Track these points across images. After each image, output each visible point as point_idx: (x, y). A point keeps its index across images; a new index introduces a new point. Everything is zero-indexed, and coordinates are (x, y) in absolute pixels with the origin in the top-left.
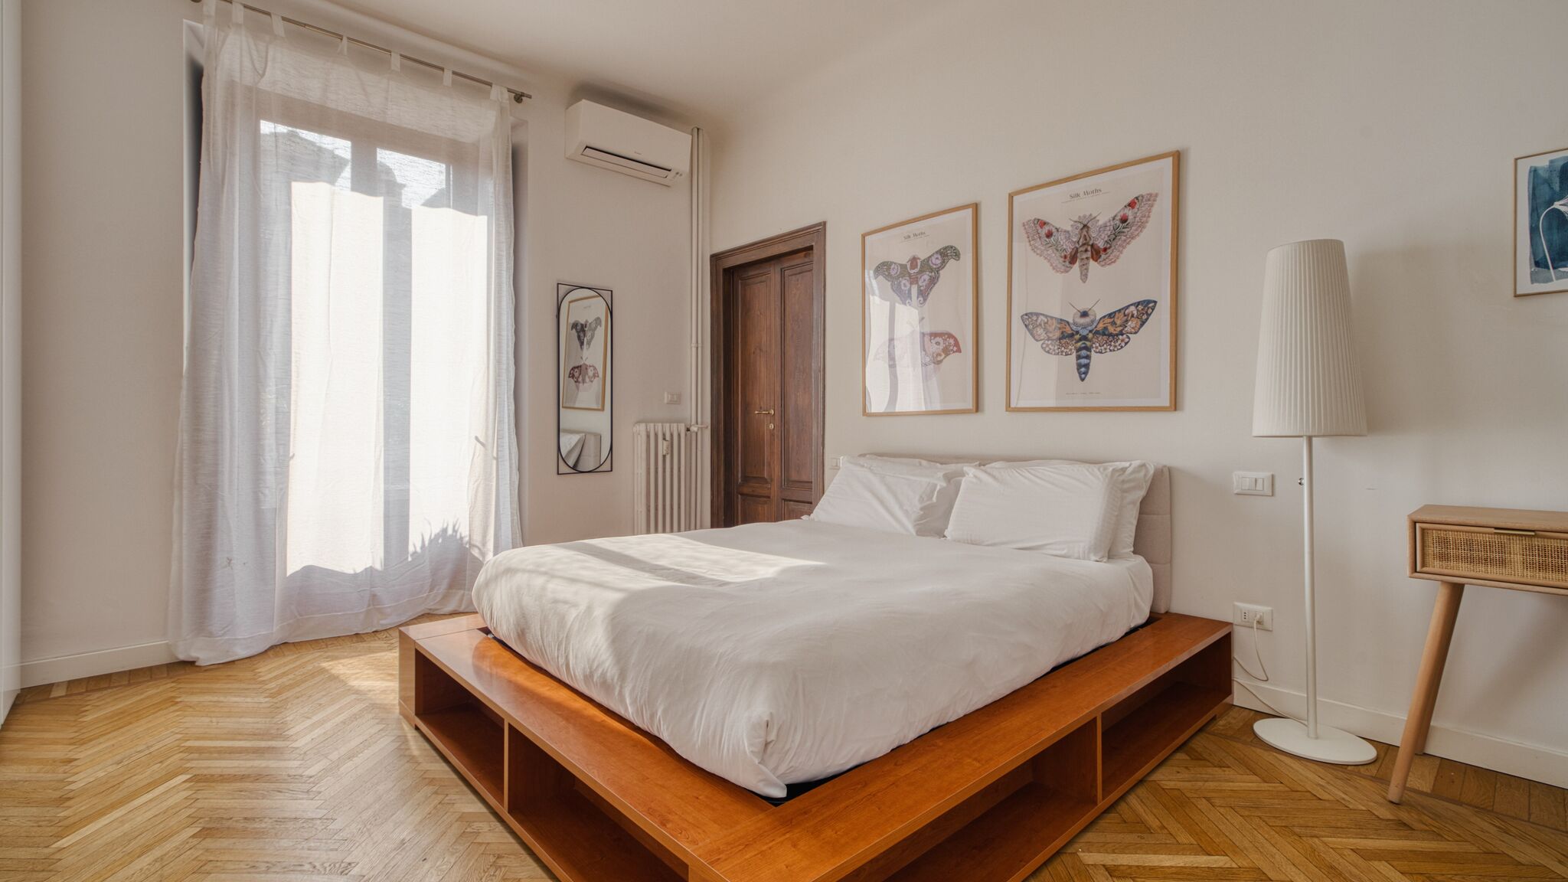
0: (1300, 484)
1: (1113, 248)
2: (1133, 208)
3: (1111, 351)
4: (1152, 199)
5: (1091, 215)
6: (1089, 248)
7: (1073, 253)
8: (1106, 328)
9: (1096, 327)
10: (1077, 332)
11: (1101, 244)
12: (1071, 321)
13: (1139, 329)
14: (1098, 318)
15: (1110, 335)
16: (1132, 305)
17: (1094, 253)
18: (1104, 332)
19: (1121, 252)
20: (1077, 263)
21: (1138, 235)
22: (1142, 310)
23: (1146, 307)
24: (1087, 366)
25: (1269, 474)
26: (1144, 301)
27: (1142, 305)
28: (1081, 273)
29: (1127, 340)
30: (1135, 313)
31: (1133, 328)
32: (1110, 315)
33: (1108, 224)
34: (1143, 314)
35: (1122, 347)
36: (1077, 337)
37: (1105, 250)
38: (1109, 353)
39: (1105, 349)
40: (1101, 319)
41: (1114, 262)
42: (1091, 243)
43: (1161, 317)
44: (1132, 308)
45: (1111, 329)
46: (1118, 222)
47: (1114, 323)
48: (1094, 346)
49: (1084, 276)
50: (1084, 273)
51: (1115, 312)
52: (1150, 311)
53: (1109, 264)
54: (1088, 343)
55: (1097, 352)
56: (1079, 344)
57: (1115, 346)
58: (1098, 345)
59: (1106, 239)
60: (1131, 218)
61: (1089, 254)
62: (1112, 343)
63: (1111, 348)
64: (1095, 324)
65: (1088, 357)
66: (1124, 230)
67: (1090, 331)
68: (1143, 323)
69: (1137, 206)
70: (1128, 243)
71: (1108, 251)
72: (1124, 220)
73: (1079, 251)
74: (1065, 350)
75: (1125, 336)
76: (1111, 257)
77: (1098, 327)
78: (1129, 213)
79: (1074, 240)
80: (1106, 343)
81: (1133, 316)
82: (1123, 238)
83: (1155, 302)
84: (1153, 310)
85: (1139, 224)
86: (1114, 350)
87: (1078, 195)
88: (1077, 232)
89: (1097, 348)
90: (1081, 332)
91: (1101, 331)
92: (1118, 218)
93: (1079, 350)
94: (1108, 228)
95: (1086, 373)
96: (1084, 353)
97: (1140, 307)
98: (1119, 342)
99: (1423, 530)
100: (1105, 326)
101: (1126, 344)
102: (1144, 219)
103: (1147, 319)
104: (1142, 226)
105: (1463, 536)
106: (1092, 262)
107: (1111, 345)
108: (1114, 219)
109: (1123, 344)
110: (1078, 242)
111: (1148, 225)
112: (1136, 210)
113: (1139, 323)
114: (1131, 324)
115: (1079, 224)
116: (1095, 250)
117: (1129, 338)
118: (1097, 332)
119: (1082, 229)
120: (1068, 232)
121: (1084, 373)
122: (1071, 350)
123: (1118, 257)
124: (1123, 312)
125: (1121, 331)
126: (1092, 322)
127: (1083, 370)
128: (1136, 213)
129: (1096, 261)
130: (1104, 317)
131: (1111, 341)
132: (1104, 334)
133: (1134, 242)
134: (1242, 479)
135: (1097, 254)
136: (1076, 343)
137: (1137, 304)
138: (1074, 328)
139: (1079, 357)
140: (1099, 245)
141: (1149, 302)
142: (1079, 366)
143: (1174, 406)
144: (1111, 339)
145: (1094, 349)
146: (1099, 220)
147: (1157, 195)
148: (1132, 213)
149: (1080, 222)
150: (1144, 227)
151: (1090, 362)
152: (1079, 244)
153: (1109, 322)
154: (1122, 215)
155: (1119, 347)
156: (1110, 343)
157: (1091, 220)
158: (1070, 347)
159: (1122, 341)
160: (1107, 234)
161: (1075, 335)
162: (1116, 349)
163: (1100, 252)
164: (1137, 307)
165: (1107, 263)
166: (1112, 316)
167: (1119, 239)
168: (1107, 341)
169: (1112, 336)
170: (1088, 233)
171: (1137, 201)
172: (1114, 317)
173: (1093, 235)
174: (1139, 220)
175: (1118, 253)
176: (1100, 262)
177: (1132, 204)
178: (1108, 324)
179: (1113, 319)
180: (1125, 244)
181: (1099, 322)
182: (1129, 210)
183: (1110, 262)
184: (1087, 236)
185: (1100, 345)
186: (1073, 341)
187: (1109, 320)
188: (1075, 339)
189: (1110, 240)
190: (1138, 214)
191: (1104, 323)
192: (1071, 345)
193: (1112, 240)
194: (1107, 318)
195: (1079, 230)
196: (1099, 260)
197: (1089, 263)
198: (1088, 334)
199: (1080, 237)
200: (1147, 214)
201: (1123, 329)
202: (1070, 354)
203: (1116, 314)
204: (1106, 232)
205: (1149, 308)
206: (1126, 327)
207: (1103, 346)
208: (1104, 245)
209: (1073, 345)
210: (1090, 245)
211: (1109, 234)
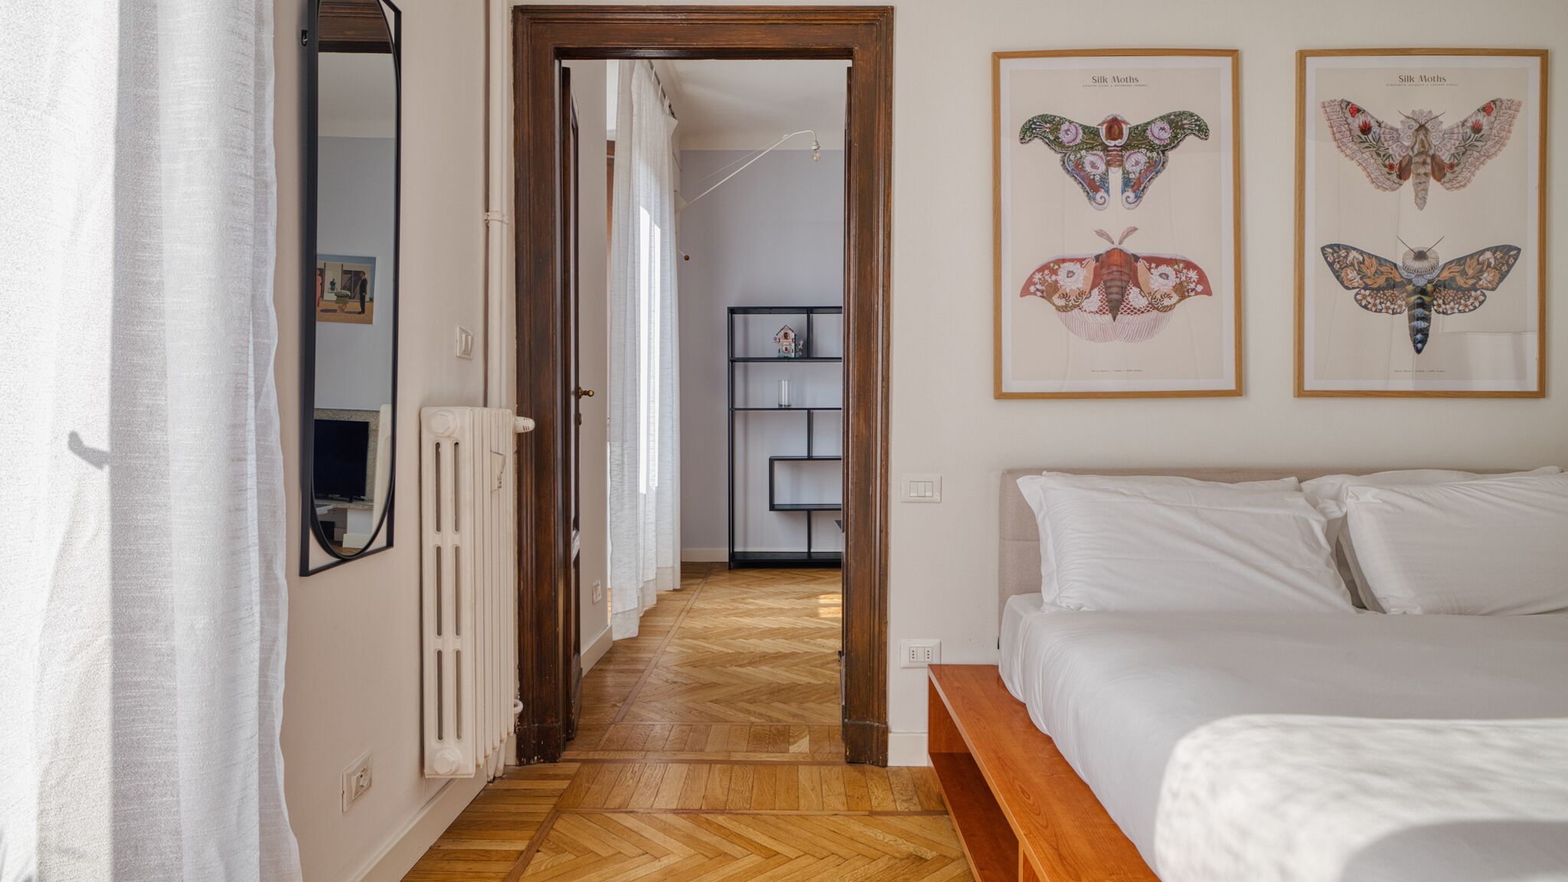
1: (1462, 165)
2: (1489, 114)
3: (1460, 311)
4: (1514, 107)
5: (1430, 112)
6: (1428, 160)
7: (1404, 164)
8: (1453, 279)
9: (1438, 276)
10: (1410, 281)
11: (1446, 158)
13: (1498, 284)
14: (1441, 263)
15: (1459, 289)
16: (1488, 249)
17: (1436, 168)
18: (1451, 284)
19: (1473, 174)
20: (1411, 177)
21: (1495, 154)
22: (1502, 258)
23: (1507, 255)
24: (1426, 332)
26: (1504, 247)
27: (1501, 252)
28: (1417, 195)
29: (1482, 298)
30: (1492, 261)
31: (1490, 282)
32: (1459, 261)
33: (1456, 131)
34: (1503, 265)
35: (1475, 308)
36: (1410, 288)
37: (1452, 166)
38: (1457, 315)
39: (1452, 309)
40: (1446, 264)
41: (1464, 186)
42: (1431, 152)
43: (1526, 267)
44: (1489, 254)
45: (1460, 281)
47: (1463, 273)
48: (1435, 302)
49: (1421, 200)
50: (1420, 194)
51: (1465, 258)
52: (1511, 261)
53: (1457, 188)
54: (1427, 299)
55: (1439, 313)
56: (1413, 299)
57: (1466, 306)
58: (1441, 302)
59: (1453, 151)
60: (1485, 128)
61: (1429, 169)
62: (1462, 301)
63: (1461, 308)
64: (1437, 272)
65: (1427, 319)
66: (1477, 143)
67: (1430, 282)
68: (1503, 277)
69: (1494, 114)
70: (1483, 163)
71: (1456, 169)
72: (1477, 129)
73: (1413, 161)
74: (1392, 306)
75: (1479, 292)
76: (1460, 179)
77: (1442, 276)
78: (1484, 121)
79: (1406, 144)
80: (1453, 300)
81: (1489, 265)
82: (1476, 154)
83: (1519, 250)
84: (1516, 260)
85: (1497, 138)
86: (1465, 312)
87: (1412, 79)
88: (1411, 132)
89: (1439, 306)
90: (1416, 281)
91: (1446, 283)
92: (1469, 124)
93: (1412, 307)
94: (1455, 136)
95: (1424, 342)
96: (1420, 312)
97: (1499, 255)
98: (1471, 300)
100: (1451, 275)
101: (1481, 303)
102: (1504, 134)
103: (1508, 272)
104: (1501, 142)
108: (1463, 125)
109: (1477, 304)
110: (1412, 148)
111: (1509, 142)
112: (1492, 118)
113: (1498, 276)
114: (1487, 277)
115: (1413, 123)
116: (1437, 164)
117: (1484, 295)
118: (1440, 284)
119: (1417, 130)
120: (1397, 130)
121: (1420, 342)
122: (1400, 306)
123: (1469, 180)
124: (1476, 258)
125: (1474, 285)
126: (1433, 268)
127: (1418, 336)
128: (1493, 123)
129: (1439, 180)
130: (1451, 262)
131: (1460, 298)
132: (1450, 287)
135: (1440, 170)
136: (1407, 297)
137: (1494, 250)
138: (1405, 274)
139: (1412, 318)
140: (1443, 158)
141: (1511, 248)
142: (1415, 331)
143: (1543, 391)
144: (1460, 294)
145: (1435, 307)
146: (1442, 122)
147: (1519, 104)
148: (1487, 121)
149: (1414, 119)
150: (1503, 145)
151: (1429, 326)
152: (1413, 152)
153: (1457, 270)
154: (1474, 121)
155: (1472, 308)
156: (1459, 300)
157: (1431, 119)
158: (1399, 302)
159: (1475, 299)
160: (1454, 145)
161: (1405, 285)
162: (1467, 310)
163: (1444, 169)
164: (1494, 253)
165: (1455, 186)
166: (1461, 263)
167: (1470, 155)
168: (1453, 297)
169: (1461, 291)
170: (1426, 137)
171: (1493, 106)
172: (1464, 264)
173: (1435, 142)
174: (1496, 134)
175: (1469, 174)
176: (1444, 182)
177: (1487, 109)
178: (1457, 274)
179: (1462, 267)
180: (1477, 163)
181: (1443, 269)
182: (1484, 116)
183: (1458, 185)
184: (1425, 142)
185: (1444, 303)
186: (1403, 293)
187: (1456, 267)
188: (1406, 291)
189: (1458, 153)
190: (1495, 125)
191: (1450, 271)
192: (1400, 299)
193: (1460, 154)
194: (1454, 264)
195: (1413, 130)
196: (1443, 180)
197: (1428, 182)
198: (1426, 285)
199: (1414, 141)
200: (1507, 127)
201: (1477, 283)
202: (1400, 313)
203: (1466, 260)
204: (1453, 142)
205: (1510, 257)
206: (1480, 280)
207: (1449, 304)
208: (1450, 159)
209: (1404, 300)
210: (1429, 156)
211: (1457, 145)
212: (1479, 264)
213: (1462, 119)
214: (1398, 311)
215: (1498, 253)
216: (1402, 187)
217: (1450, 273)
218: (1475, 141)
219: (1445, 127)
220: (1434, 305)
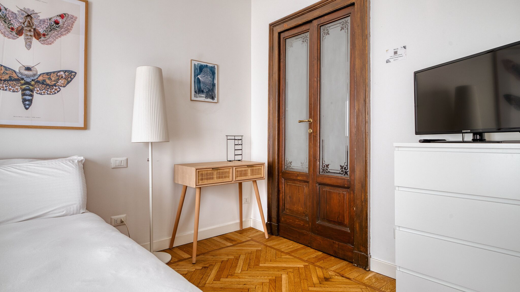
0: (148, 161)
1: (49, 36)
2: (62, 18)
3: (48, 94)
4: (74, 18)
5: (33, 10)
6: (32, 30)
7: (19, 29)
8: (44, 81)
9: (37, 78)
10: (23, 79)
11: (41, 31)
12: (17, 71)
13: (66, 85)
14: (39, 73)
15: (47, 85)
16: (62, 71)
17: (36, 34)
18: (43, 82)
19: (55, 40)
20: (23, 35)
21: (65, 34)
22: (68, 75)
23: (70, 74)
24: (31, 101)
26: (69, 71)
27: (68, 73)
28: (26, 43)
29: (59, 90)
30: (64, 76)
31: (62, 84)
32: (47, 74)
33: (46, 21)
34: (69, 78)
35: (55, 93)
36: (23, 82)
37: (44, 35)
38: (47, 95)
39: (44, 92)
40: (41, 74)
41: (50, 44)
42: (34, 27)
43: (79, 79)
45: (48, 82)
46: (53, 23)
47: (50, 79)
48: (36, 89)
49: (28, 46)
50: (28, 43)
51: (51, 73)
52: (72, 77)
53: (47, 44)
54: (31, 87)
55: (38, 94)
56: (24, 86)
57: (51, 92)
58: (38, 89)
59: (45, 29)
60: (61, 24)
61: (32, 34)
62: (49, 90)
63: (48, 93)
64: (36, 76)
65: (32, 96)
66: (56, 28)
67: (33, 80)
68: (68, 82)
69: (65, 19)
70: (60, 37)
71: (46, 36)
72: (57, 23)
73: (24, 29)
74: (13, 89)
75: (57, 87)
76: (48, 41)
77: (39, 79)
79: (21, 21)
80: (45, 89)
81: (62, 77)
82: (56, 32)
83: (76, 73)
84: (74, 77)
85: (66, 29)
86: (50, 94)
89: (38, 91)
90: (25, 79)
91: (41, 82)
92: (53, 20)
93: (24, 90)
94: (46, 23)
95: (30, 105)
96: (28, 92)
97: (67, 74)
98: (54, 90)
99: (198, 171)
100: (44, 79)
101: (58, 92)
102: (69, 27)
103: (71, 81)
104: (68, 30)
105: (206, 172)
107: (48, 91)
108: (50, 20)
109: (56, 92)
110: (24, 23)
111: (72, 31)
112: (64, 20)
113: (66, 82)
114: (61, 82)
115: (24, 13)
116: (37, 32)
117: (60, 88)
118: (38, 82)
119: (26, 16)
120: (15, 14)
121: (28, 105)
122: (17, 89)
123: (53, 42)
124: (56, 73)
126: (34, 75)
127: (27, 103)
128: (64, 22)
129: (38, 39)
130: (44, 74)
132: (43, 84)
134: (114, 161)
135: (38, 35)
136: (21, 85)
137: (65, 71)
138: (20, 76)
139: (23, 95)
140: (40, 31)
141: (72, 72)
142: (24, 100)
143: (86, 127)
144: (48, 87)
145: (36, 91)
146: (39, 16)
147: (76, 18)
148: (61, 21)
149: (25, 12)
150: (69, 32)
151: (33, 99)
152: (24, 25)
153: (47, 77)
154: (55, 19)
155: (54, 93)
156: (47, 90)
157: (34, 14)
158: (16, 87)
159: (55, 90)
160: (45, 27)
161: (20, 80)
162: (51, 94)
163: (40, 35)
164: (65, 73)
165: (46, 43)
166: (49, 74)
167: (54, 32)
168: (45, 88)
169: (49, 86)
170: (31, 20)
171: (65, 16)
172: (50, 75)
173: (35, 23)
174: (66, 27)
175: (53, 40)
176: (40, 41)
177: (62, 16)
178: (46, 79)
179: (49, 76)
180: (57, 36)
181: (40, 76)
182: (60, 19)
183: (47, 43)
184: (31, 22)
185: (40, 90)
186: (19, 83)
187: (46, 76)
188: (21, 83)
189: (47, 30)
190: (65, 23)
191: (43, 77)
192: (17, 86)
193: (49, 31)
194: (45, 75)
195: (24, 16)
196: (40, 40)
197: (32, 39)
198: (31, 82)
199: (25, 20)
200: (71, 25)
201: (56, 83)
202: (17, 92)
203: (51, 74)
204: (45, 25)
205: (72, 75)
206: (58, 82)
207: (42, 90)
208: (43, 32)
209: (19, 86)
210: (33, 28)
211: (47, 27)
212: (57, 76)
213: (50, 17)
214: (16, 91)
215: (66, 73)
216: (18, 38)
217: (43, 78)
218: (56, 27)
219: (41, 18)
220: (35, 90)
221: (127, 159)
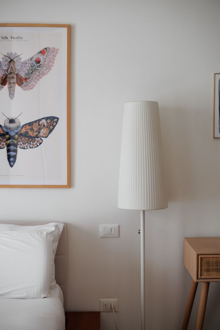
0: (139, 233)
1: (31, 79)
2: (44, 54)
3: (30, 148)
4: (55, 51)
5: (16, 53)
6: (15, 76)
7: (4, 78)
8: (27, 132)
9: (20, 131)
10: (8, 133)
11: (23, 75)
12: (3, 125)
13: (48, 135)
14: (22, 125)
15: (30, 137)
16: (43, 118)
17: (18, 80)
18: (26, 135)
19: (36, 83)
20: (7, 84)
21: (47, 73)
22: (50, 122)
23: (53, 121)
24: (15, 157)
25: (118, 225)
26: (51, 117)
27: (50, 119)
29: (41, 141)
30: (46, 124)
31: (44, 134)
32: (30, 124)
33: (28, 62)
34: (51, 126)
35: (38, 146)
36: (7, 136)
37: (26, 79)
38: (29, 149)
39: (27, 146)
40: (24, 125)
41: (32, 88)
42: (16, 73)
43: (61, 127)
44: (44, 121)
45: (31, 133)
46: (34, 62)
47: (32, 129)
48: (19, 143)
49: (11, 94)
50: (11, 92)
51: (33, 122)
52: (55, 124)
53: (28, 89)
54: (15, 142)
55: (21, 148)
56: (9, 142)
57: (33, 145)
58: (22, 143)
59: (26, 72)
62: (32, 143)
63: (31, 146)
64: (20, 129)
65: (16, 151)
66: (38, 68)
67: (17, 133)
68: (51, 131)
69: (46, 54)
70: (41, 78)
71: (28, 80)
72: (38, 62)
73: (8, 77)
75: (39, 139)
76: (30, 85)
77: (22, 131)
78: (41, 58)
79: (5, 68)
80: (27, 142)
81: (44, 126)
82: (37, 73)
83: (58, 119)
84: (57, 123)
85: (47, 66)
86: (33, 148)
87: (7, 38)
88: (6, 63)
89: (21, 145)
90: (10, 133)
91: (24, 134)
92: (34, 59)
93: (8, 145)
94: (27, 65)
95: (14, 162)
96: (12, 148)
97: (49, 121)
98: (36, 142)
99: (201, 258)
100: (26, 130)
101: (40, 144)
102: (50, 64)
103: (53, 129)
104: (49, 68)
105: (215, 260)
106: (17, 86)
107: (30, 144)
108: (31, 60)
109: (38, 144)
110: (7, 70)
111: (53, 68)
112: (45, 57)
113: (48, 131)
114: (43, 131)
115: (8, 59)
116: (19, 78)
118: (21, 135)
119: (10, 62)
121: (12, 162)
122: (3, 145)
123: (34, 86)
124: (38, 122)
125: (37, 135)
126: (18, 127)
127: (11, 159)
128: (46, 59)
129: (20, 86)
130: (26, 124)
131: (31, 141)
132: (26, 136)
133: (44, 77)
134: (102, 229)
135: (21, 81)
136: (6, 140)
137: (47, 119)
138: (5, 130)
139: (8, 151)
140: (22, 75)
141: (54, 118)
142: (9, 157)
143: (70, 184)
144: (30, 140)
145: (19, 146)
146: (21, 58)
147: (58, 50)
148: (43, 58)
149: (8, 57)
150: (50, 69)
151: (16, 154)
152: (8, 72)
153: (29, 128)
154: (37, 58)
155: (36, 146)
156: (30, 142)
157: (16, 57)
158: (2, 143)
159: (37, 142)
160: (27, 69)
161: (5, 135)
162: (34, 147)
163: (22, 80)
164: (47, 120)
165: (27, 88)
166: (31, 125)
167: (35, 74)
168: (27, 141)
169: (31, 138)
170: (14, 65)
171: (46, 51)
172: (32, 125)
173: (18, 68)
174: (47, 64)
175: (34, 83)
176: (22, 87)
177: (42, 52)
178: (29, 130)
179: (31, 127)
180: (38, 78)
181: (22, 127)
182: (41, 56)
183: (29, 88)
184: (13, 68)
185: (23, 144)
186: (4, 139)
187: (29, 127)
188: (6, 138)
189: (29, 73)
190: (47, 60)
191: (26, 128)
192: (3, 142)
193: (30, 73)
194: (27, 125)
195: (8, 62)
196: (22, 86)
197: (15, 86)
198: (15, 135)
199: (8, 67)
200: (52, 60)
201: (38, 134)
202: (3, 148)
203: (33, 123)
204: (26, 68)
205: (54, 122)
206: (40, 133)
207: (25, 144)
208: (25, 76)
209: (5, 142)
210: (15, 74)
211: (28, 69)
212: (39, 125)
213: (31, 57)
214: (2, 147)
215: (48, 120)
216: (3, 88)
217: (26, 129)
218: (37, 67)
219: (22, 60)
220: (18, 145)
221: (119, 226)
